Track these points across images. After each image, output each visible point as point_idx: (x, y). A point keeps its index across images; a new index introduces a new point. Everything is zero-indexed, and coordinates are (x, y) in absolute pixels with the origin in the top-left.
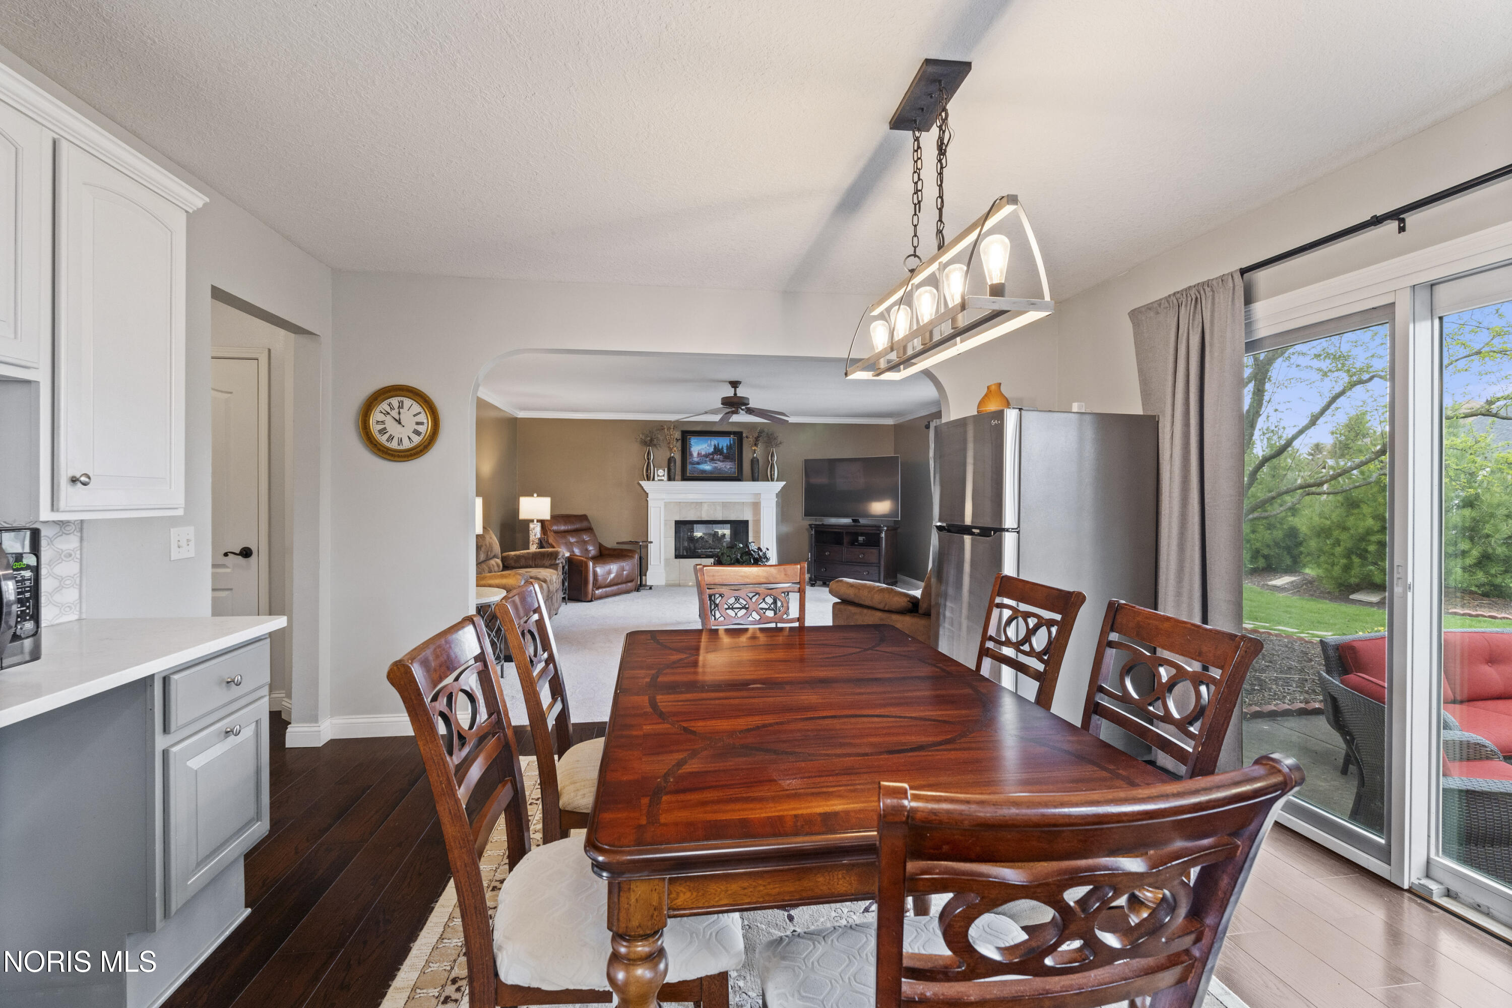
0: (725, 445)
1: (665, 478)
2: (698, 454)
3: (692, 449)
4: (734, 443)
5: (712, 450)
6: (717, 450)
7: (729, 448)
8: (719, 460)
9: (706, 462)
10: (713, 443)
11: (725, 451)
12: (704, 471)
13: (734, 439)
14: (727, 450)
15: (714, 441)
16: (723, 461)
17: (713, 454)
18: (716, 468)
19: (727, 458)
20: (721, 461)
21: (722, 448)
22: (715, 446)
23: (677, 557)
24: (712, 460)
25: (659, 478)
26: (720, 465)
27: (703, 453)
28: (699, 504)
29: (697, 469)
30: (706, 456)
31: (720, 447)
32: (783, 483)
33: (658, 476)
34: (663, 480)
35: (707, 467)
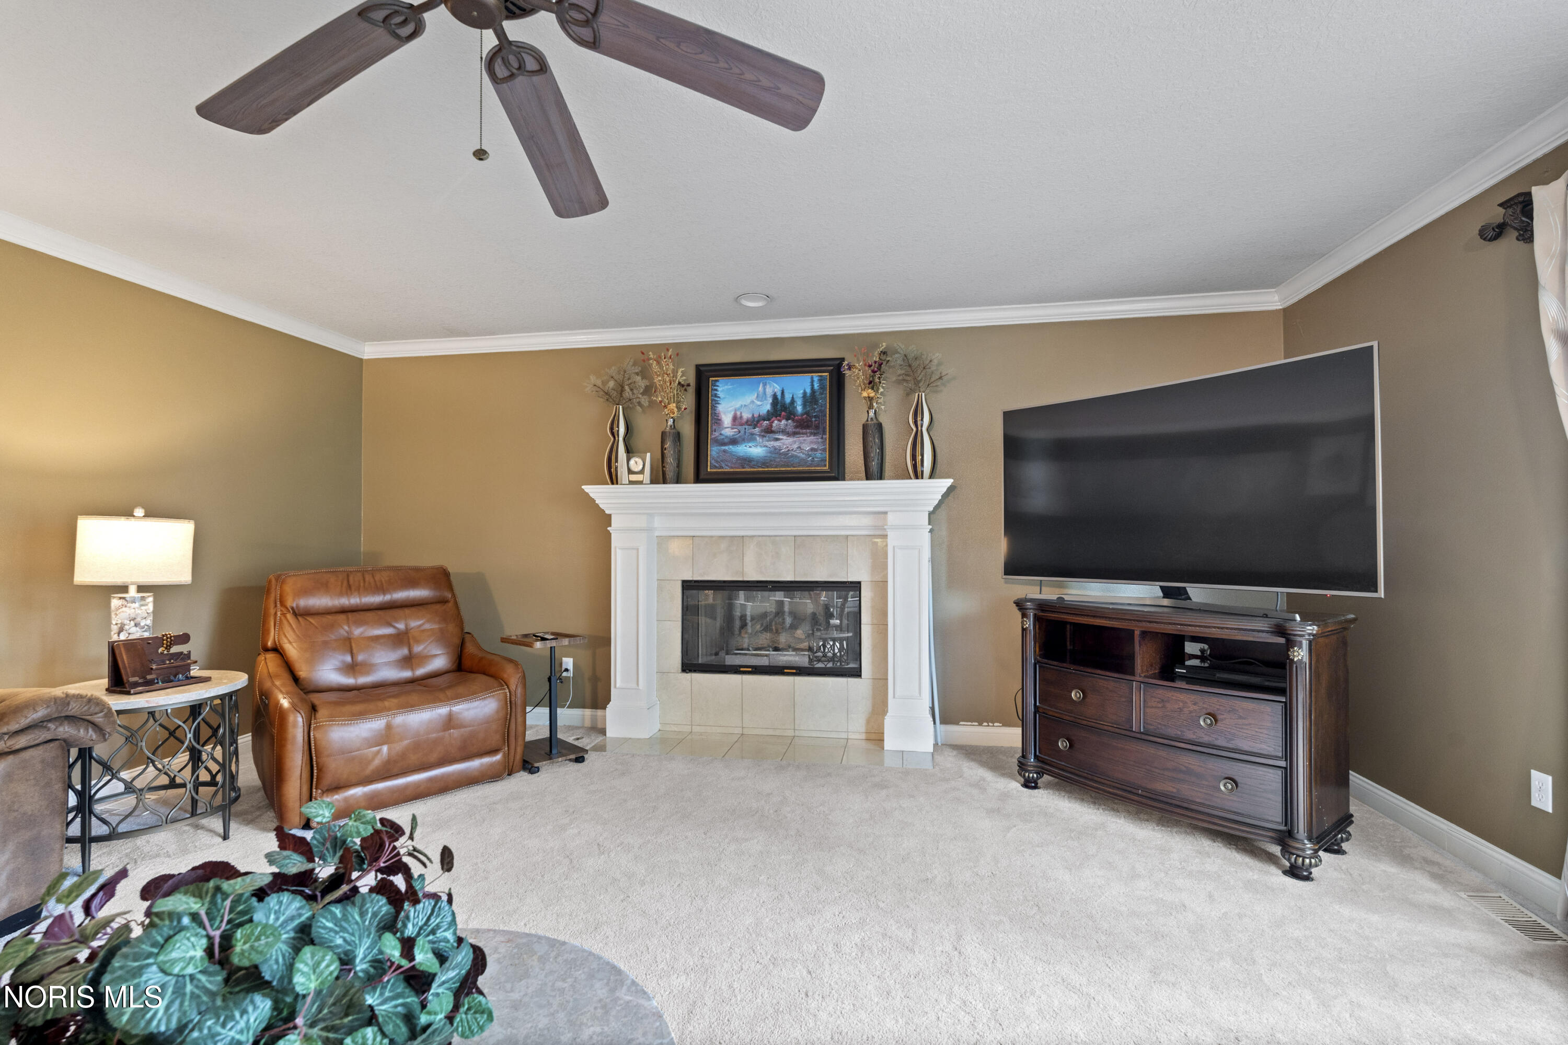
0: (800, 393)
1: (647, 476)
2: (735, 418)
3: (721, 408)
4: (822, 387)
5: (767, 407)
6: (780, 408)
7: (811, 399)
8: (784, 432)
9: (752, 438)
10: (769, 391)
11: (799, 408)
12: (747, 460)
13: (821, 380)
14: (804, 405)
15: (773, 385)
16: (794, 434)
17: (769, 417)
18: (776, 451)
19: (804, 425)
20: (789, 434)
21: (793, 401)
22: (775, 397)
23: (688, 666)
24: (769, 431)
25: (634, 478)
26: (787, 443)
27: (746, 415)
28: (738, 542)
29: (731, 453)
30: (754, 422)
31: (788, 399)
32: (943, 484)
33: (630, 472)
34: (641, 483)
35: (756, 450)
